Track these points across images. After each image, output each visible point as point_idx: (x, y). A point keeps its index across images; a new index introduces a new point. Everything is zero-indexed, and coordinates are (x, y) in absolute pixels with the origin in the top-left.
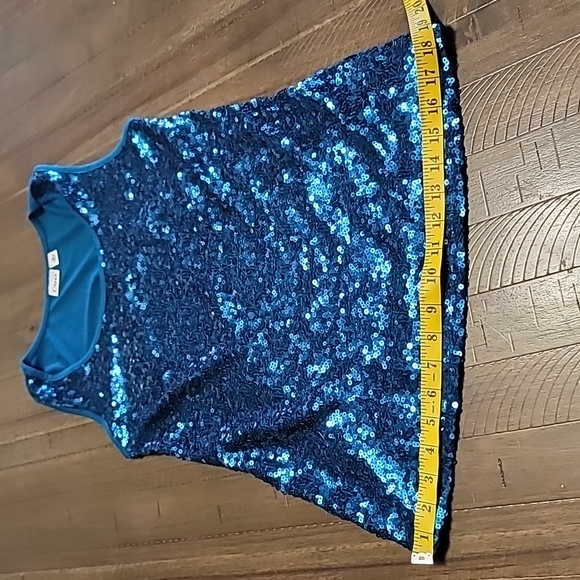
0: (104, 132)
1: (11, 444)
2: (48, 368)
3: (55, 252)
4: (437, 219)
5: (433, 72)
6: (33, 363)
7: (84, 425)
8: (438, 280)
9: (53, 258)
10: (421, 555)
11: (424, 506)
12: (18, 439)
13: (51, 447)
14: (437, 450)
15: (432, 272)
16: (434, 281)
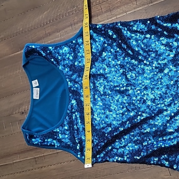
0: (66, 30)
1: (11, 164)
2: (34, 130)
3: (36, 80)
4: (88, 60)
5: (87, 15)
6: (26, 128)
7: (57, 153)
8: (88, 78)
9: (35, 83)
10: (88, 164)
11: (88, 149)
12: (14, 161)
13: (36, 164)
14: (91, 131)
15: (86, 76)
16: (87, 79)
